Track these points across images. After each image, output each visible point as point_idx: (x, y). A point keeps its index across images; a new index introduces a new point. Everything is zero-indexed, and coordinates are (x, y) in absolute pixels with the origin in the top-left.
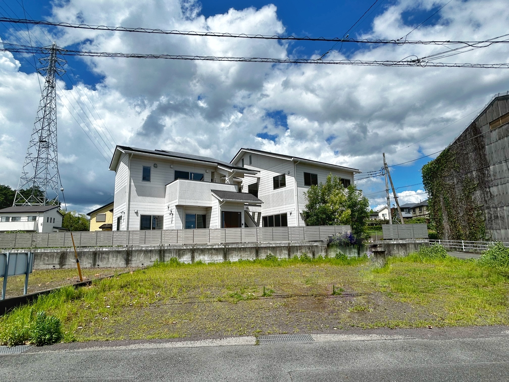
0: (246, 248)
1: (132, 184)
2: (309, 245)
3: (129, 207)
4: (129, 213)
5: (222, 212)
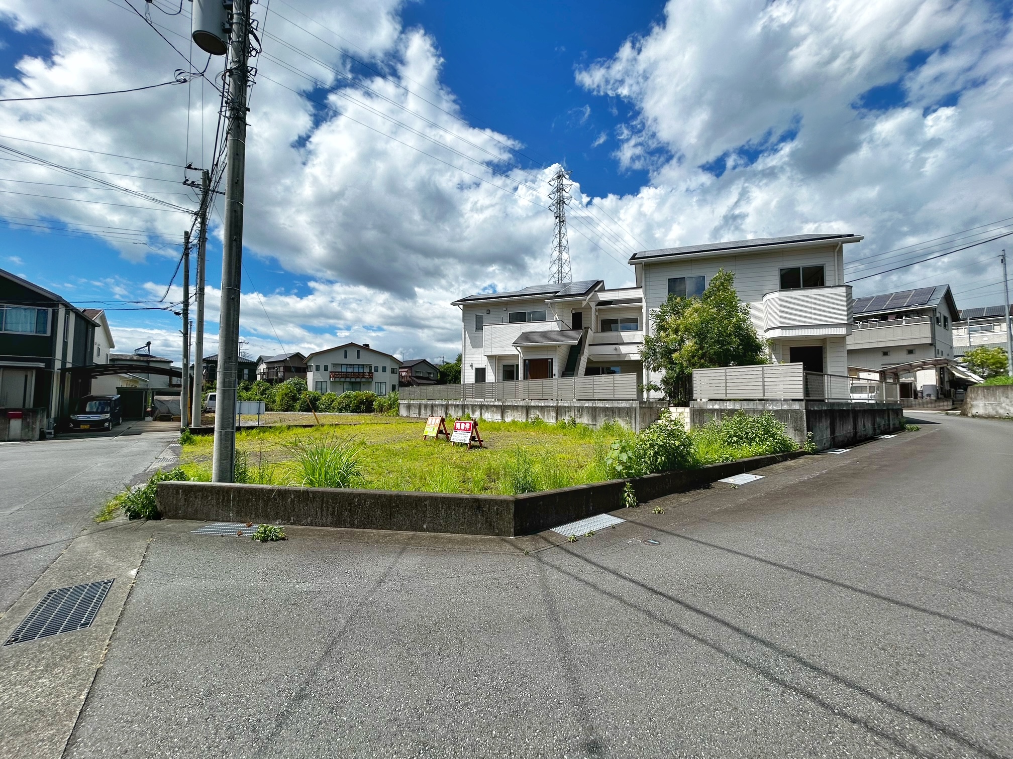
0: (517, 406)
1: (467, 336)
2: (579, 405)
3: (465, 361)
4: (465, 367)
5: (525, 360)
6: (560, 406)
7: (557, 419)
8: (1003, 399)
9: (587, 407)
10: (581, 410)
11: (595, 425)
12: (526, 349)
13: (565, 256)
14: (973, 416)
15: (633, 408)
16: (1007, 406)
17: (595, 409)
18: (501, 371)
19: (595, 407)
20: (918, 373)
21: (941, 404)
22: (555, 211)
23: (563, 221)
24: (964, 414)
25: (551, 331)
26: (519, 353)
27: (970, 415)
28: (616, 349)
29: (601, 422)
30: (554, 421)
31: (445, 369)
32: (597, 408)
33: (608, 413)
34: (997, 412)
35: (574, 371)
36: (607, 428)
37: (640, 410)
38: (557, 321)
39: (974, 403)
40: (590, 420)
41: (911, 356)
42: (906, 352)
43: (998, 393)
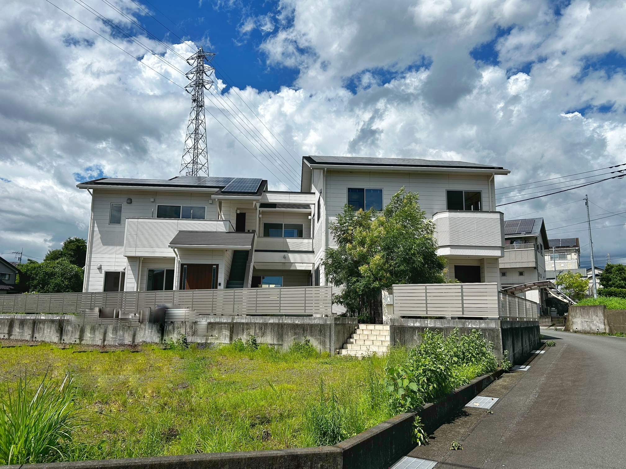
1: (96, 229)
3: (90, 262)
4: (89, 269)
5: (182, 265)
6: (236, 323)
7: (231, 339)
8: (594, 317)
9: (272, 324)
10: (263, 327)
11: (282, 345)
12: (184, 252)
13: (201, 145)
14: (575, 332)
15: (327, 325)
16: (597, 323)
17: (282, 326)
18: (146, 278)
19: (281, 324)
20: (527, 292)
21: (544, 320)
22: (193, 93)
23: (201, 106)
24: (567, 330)
25: (216, 232)
26: (175, 255)
27: (571, 331)
28: (285, 257)
29: (289, 342)
30: (227, 341)
31: (28, 270)
32: (285, 324)
33: (297, 331)
34: (590, 328)
35: (243, 280)
36: (297, 348)
37: (335, 328)
38: (223, 221)
39: (574, 320)
40: (275, 340)
41: (521, 277)
42: (518, 274)
43: (591, 311)
